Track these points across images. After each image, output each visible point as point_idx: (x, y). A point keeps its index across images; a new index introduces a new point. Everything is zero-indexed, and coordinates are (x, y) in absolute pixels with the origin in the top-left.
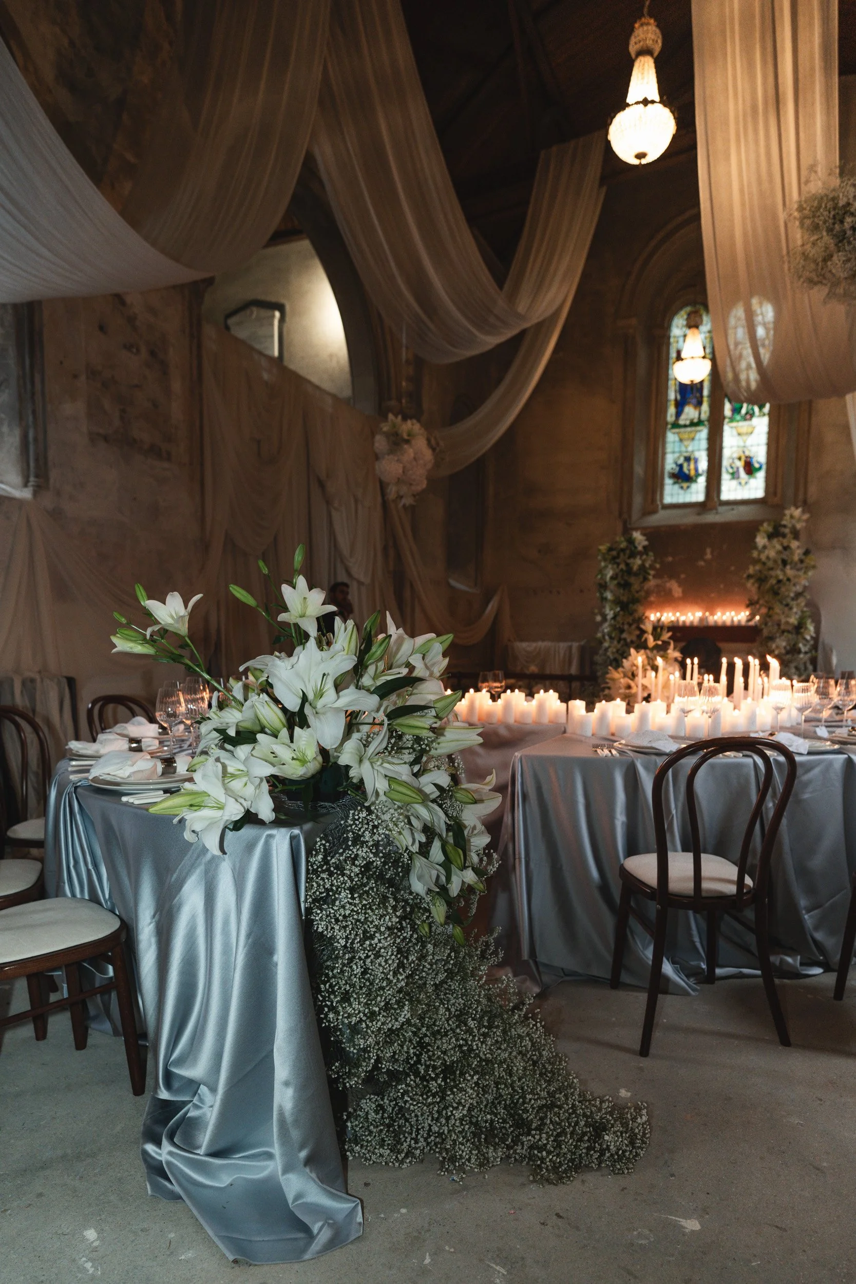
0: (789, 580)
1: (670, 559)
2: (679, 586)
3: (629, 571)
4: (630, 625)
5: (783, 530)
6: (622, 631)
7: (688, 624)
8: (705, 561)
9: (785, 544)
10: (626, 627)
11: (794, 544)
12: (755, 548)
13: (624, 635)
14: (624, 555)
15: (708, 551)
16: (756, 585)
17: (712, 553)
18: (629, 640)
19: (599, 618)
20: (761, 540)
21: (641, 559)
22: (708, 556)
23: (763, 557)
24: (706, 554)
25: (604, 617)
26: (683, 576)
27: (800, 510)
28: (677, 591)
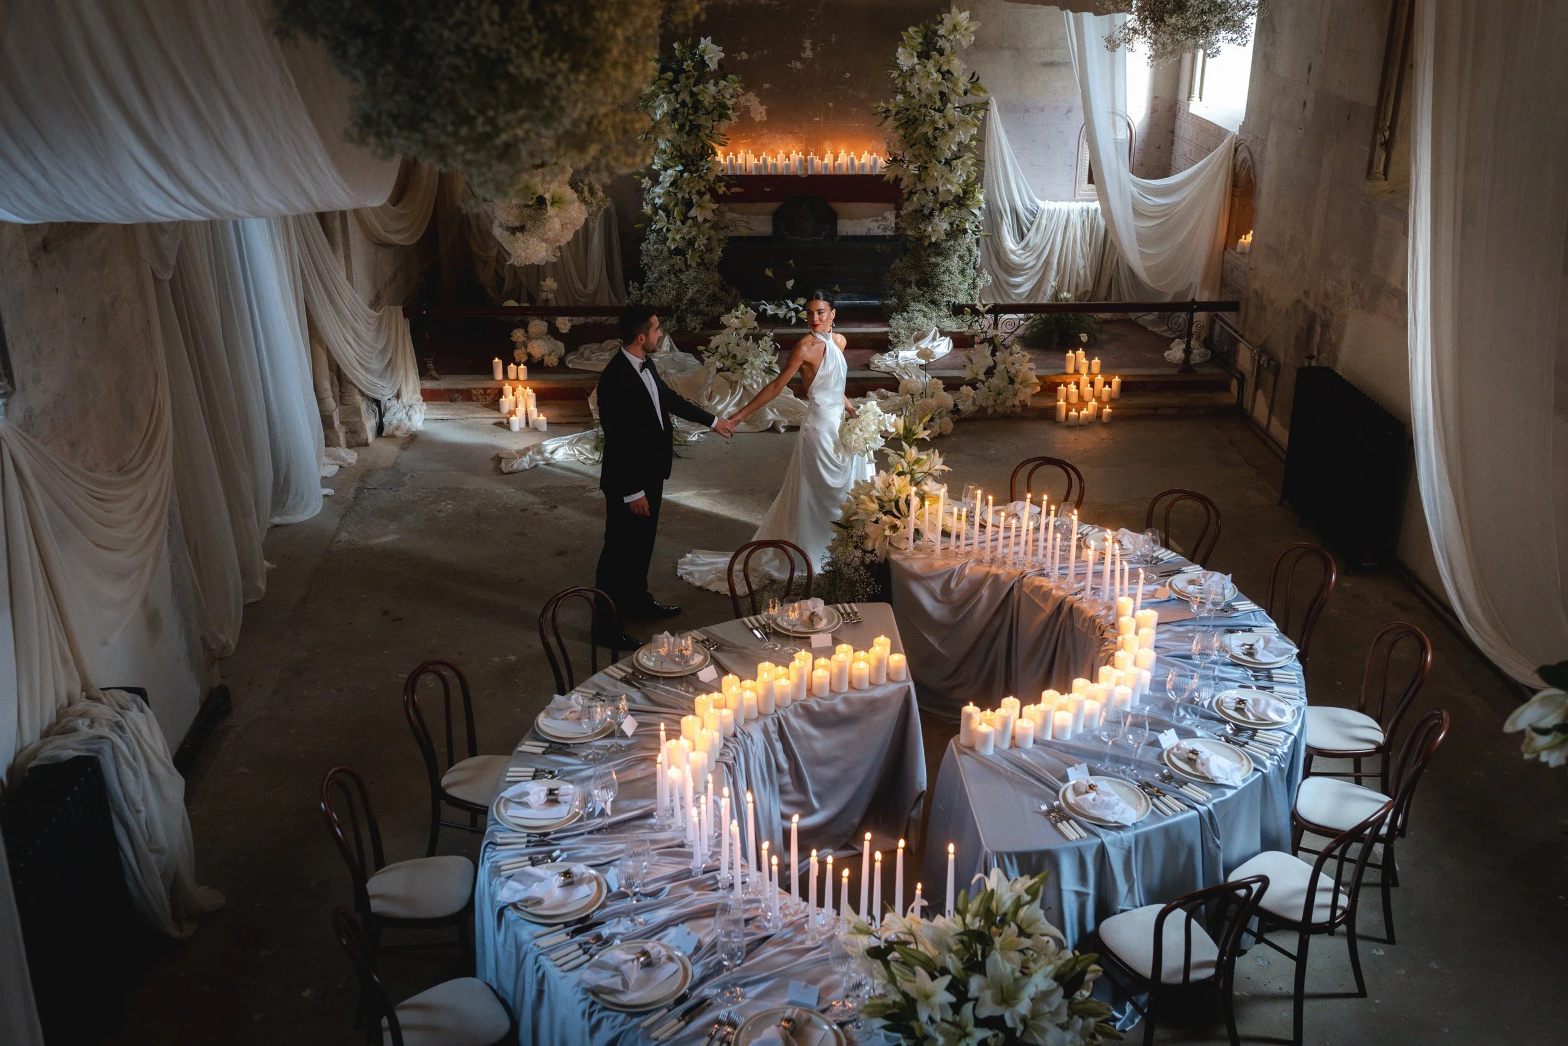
0: (951, 127)
1: (744, 56)
2: (761, 103)
3: (697, 105)
4: (701, 194)
5: (941, 43)
6: (689, 204)
7: (780, 172)
8: (803, 61)
9: (945, 68)
10: (695, 198)
11: (957, 65)
12: (897, 67)
13: (693, 213)
14: (688, 78)
15: (808, 44)
16: (901, 132)
17: (813, 49)
18: (700, 219)
19: (646, 182)
20: (905, 58)
21: (716, 84)
22: (808, 54)
23: (911, 87)
24: (804, 50)
25: (656, 182)
26: (766, 86)
27: (966, 14)
28: (759, 112)
